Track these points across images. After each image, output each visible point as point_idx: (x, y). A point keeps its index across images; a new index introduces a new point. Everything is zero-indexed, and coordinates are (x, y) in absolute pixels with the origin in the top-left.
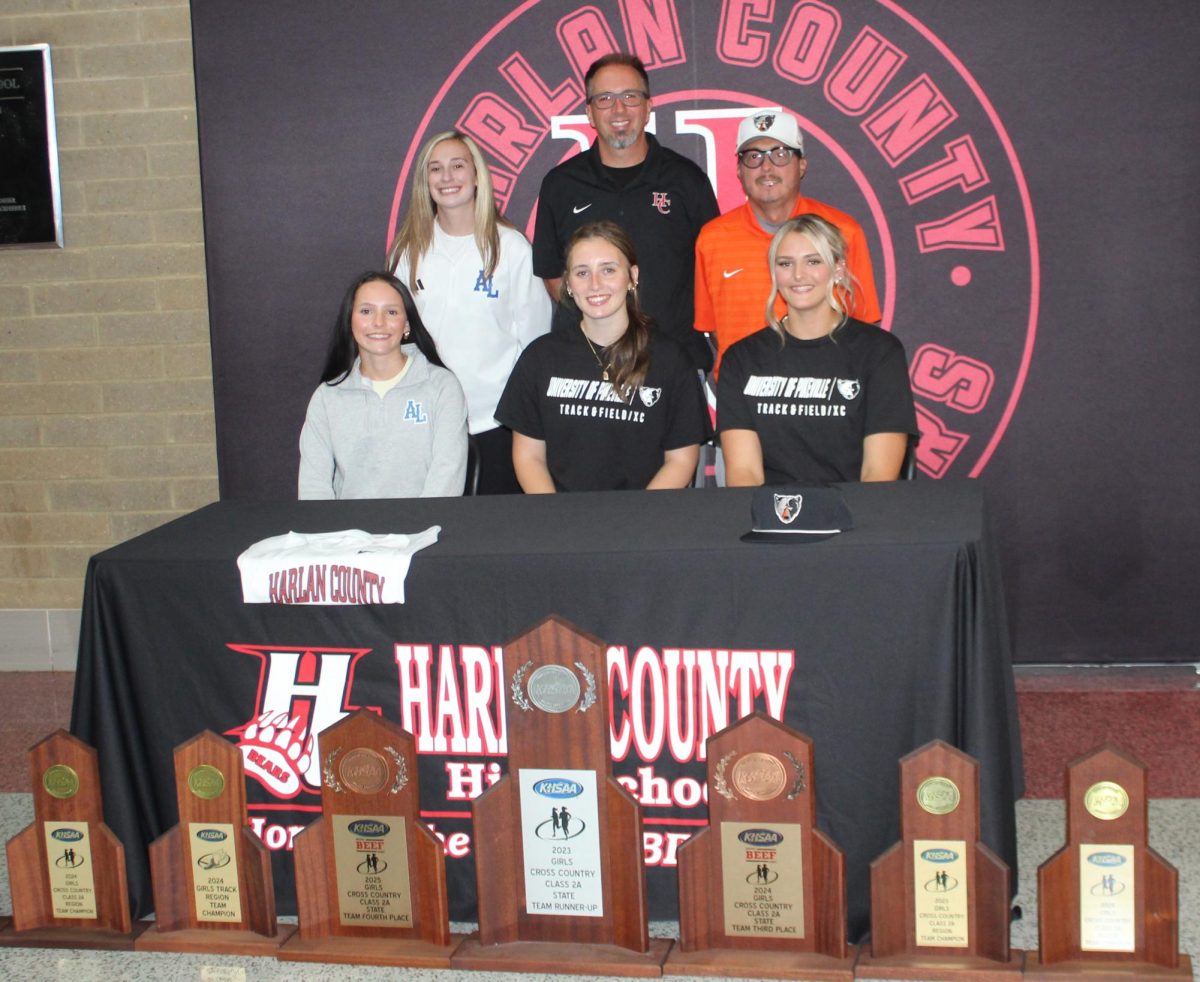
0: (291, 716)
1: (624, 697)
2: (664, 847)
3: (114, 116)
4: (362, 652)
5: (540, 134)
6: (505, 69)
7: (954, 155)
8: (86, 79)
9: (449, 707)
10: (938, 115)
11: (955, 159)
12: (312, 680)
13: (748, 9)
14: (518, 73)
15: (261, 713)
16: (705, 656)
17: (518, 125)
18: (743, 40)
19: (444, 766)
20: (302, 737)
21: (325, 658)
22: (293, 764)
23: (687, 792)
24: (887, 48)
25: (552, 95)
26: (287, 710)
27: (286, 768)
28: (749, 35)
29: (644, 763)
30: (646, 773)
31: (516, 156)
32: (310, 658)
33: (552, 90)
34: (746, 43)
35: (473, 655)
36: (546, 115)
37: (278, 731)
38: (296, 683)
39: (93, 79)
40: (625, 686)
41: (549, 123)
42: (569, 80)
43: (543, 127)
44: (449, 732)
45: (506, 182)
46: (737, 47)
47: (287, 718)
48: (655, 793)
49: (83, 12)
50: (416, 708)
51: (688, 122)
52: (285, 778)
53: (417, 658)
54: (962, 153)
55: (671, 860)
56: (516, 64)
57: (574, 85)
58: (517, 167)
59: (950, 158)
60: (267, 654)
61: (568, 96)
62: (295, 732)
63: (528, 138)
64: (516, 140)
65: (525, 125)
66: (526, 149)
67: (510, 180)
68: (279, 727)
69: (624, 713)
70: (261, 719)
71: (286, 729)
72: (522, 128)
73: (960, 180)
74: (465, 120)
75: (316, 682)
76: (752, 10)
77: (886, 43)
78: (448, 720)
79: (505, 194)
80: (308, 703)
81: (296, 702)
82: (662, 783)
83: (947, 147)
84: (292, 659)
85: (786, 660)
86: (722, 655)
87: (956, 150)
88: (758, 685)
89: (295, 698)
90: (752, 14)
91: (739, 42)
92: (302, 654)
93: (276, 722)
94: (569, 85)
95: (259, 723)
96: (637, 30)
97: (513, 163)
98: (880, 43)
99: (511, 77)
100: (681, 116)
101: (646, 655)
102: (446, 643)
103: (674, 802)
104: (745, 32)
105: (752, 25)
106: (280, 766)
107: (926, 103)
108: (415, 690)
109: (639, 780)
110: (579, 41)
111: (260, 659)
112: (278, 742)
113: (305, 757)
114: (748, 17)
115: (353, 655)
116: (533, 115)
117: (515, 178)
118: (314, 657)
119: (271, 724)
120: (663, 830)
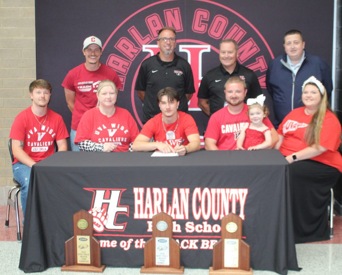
0: (102, 209)
1: (199, 202)
2: (210, 244)
3: (12, 39)
4: (124, 190)
5: (139, 50)
6: (130, 31)
7: (258, 61)
8: (4, 28)
9: (149, 205)
10: (255, 50)
11: (259, 62)
12: (109, 198)
13: (202, 17)
14: (134, 32)
15: (93, 207)
16: (223, 190)
17: (133, 47)
18: (200, 25)
19: (147, 222)
20: (105, 214)
21: (112, 192)
22: (102, 222)
23: (216, 228)
24: (241, 30)
25: (143, 39)
26: (101, 207)
27: (100, 223)
28: (201, 24)
29: (205, 221)
30: (205, 223)
31: (132, 56)
32: (108, 192)
33: (143, 37)
34: (201, 26)
35: (156, 190)
36: (141, 44)
37: (98, 213)
38: (104, 199)
39: (6, 28)
40: (200, 199)
41: (142, 47)
42: (149, 35)
43: (140, 48)
44: (148, 212)
45: (128, 64)
46: (198, 27)
47: (101, 209)
48: (207, 229)
49: (3, 7)
50: (139, 206)
51: (183, 48)
52: (99, 226)
53: (140, 192)
54: (261, 61)
55: (211, 247)
56: (133, 29)
57: (150, 36)
58: (132, 59)
59: (257, 62)
60: (95, 191)
61: (148, 39)
62: (103, 213)
63: (135, 51)
64: (132, 51)
65: (135, 47)
66: (134, 54)
67: (130, 63)
68: (98, 212)
69: (199, 206)
70: (93, 209)
71: (100, 212)
72: (134, 48)
73: (260, 69)
74: (117, 45)
75: (110, 199)
76: (203, 17)
77: (241, 28)
78: (148, 209)
79: (128, 67)
80: (107, 204)
81: (103, 204)
82: (209, 226)
83: (257, 59)
84: (102, 192)
85: (245, 191)
86: (228, 190)
87: (259, 60)
88: (238, 198)
89: (103, 203)
90: (203, 18)
91: (199, 26)
92: (106, 191)
93: (97, 211)
94: (148, 36)
95: (92, 211)
96: (169, 21)
97: (131, 58)
98: (239, 28)
99: (131, 33)
100: (181, 47)
101: (206, 190)
102: (149, 187)
103: (213, 231)
104: (201, 23)
105: (202, 21)
106: (98, 223)
107: (251, 46)
108: (139, 201)
109: (203, 225)
110: (152, 24)
111: (93, 192)
112: (98, 216)
113: (106, 220)
114: (201, 19)
115: (121, 191)
116: (137, 44)
117: (131, 63)
118: (109, 192)
119: (96, 211)
120: (209, 239)
